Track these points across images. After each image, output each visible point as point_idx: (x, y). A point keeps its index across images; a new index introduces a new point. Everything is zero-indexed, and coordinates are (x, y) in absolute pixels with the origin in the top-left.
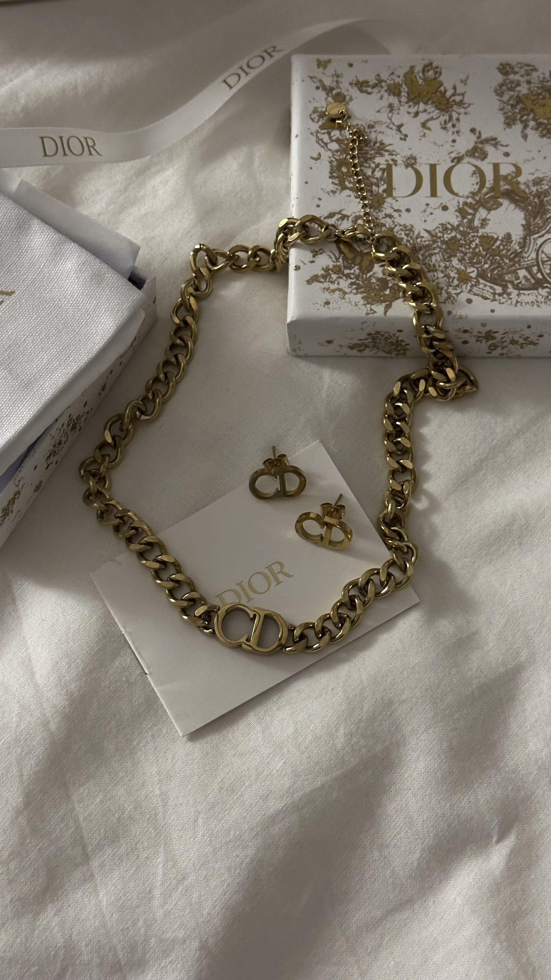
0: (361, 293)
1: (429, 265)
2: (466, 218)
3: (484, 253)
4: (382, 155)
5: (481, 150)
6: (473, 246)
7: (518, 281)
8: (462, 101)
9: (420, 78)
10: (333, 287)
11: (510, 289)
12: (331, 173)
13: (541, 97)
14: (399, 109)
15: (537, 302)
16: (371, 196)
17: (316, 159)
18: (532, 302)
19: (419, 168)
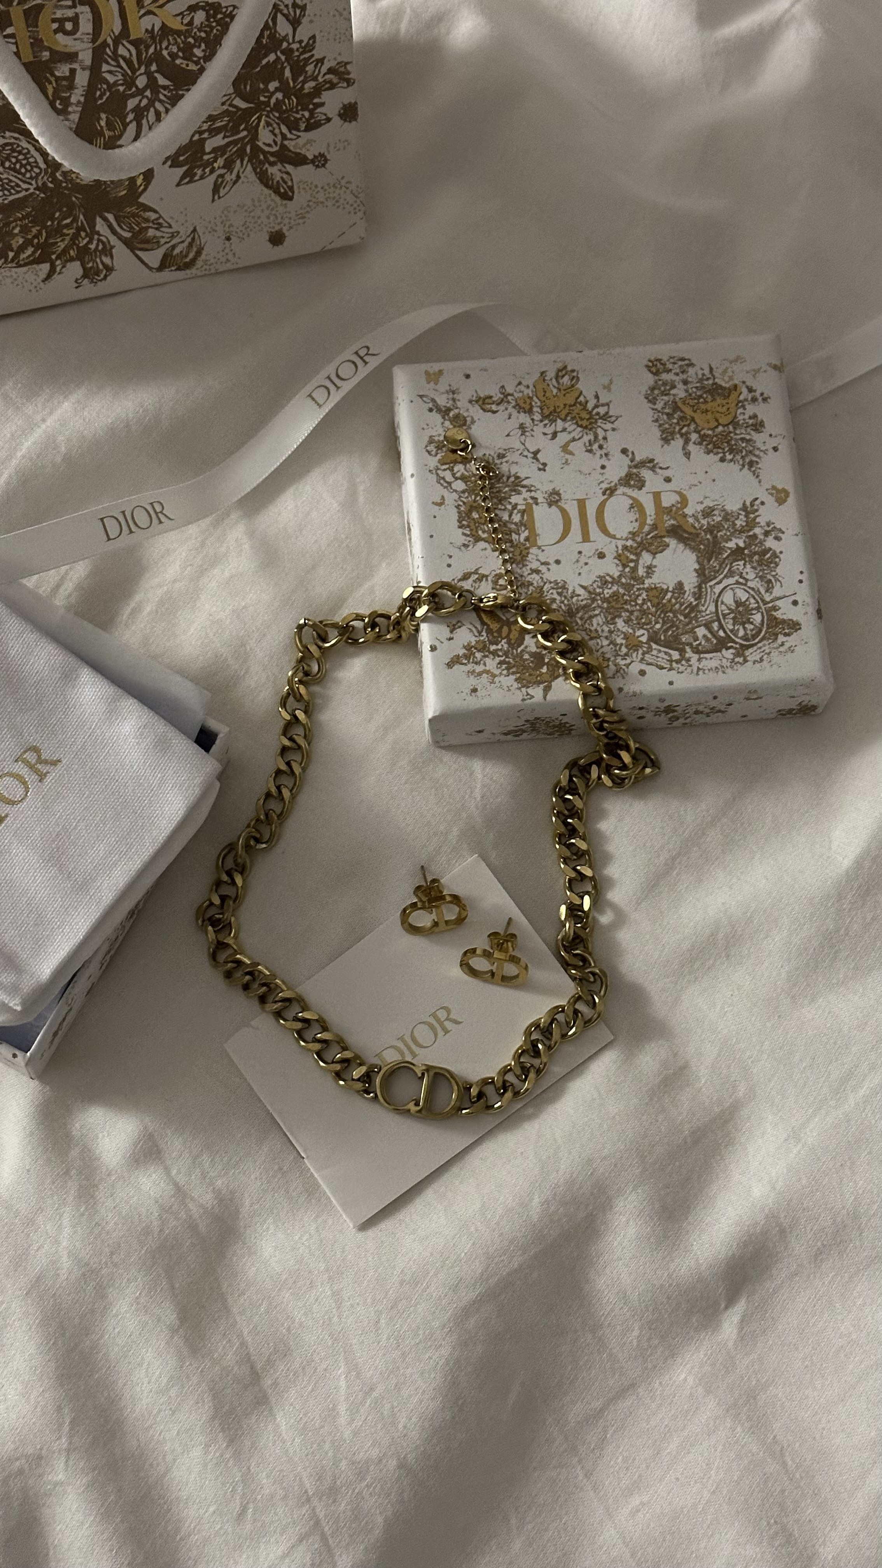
0: (513, 673)
1: (590, 630)
2: (628, 566)
3: (654, 610)
4: (519, 493)
5: (637, 475)
6: (640, 601)
7: (697, 643)
8: (607, 413)
9: (555, 387)
10: (479, 669)
11: (689, 653)
12: (459, 521)
13: (701, 400)
14: (532, 430)
15: (722, 667)
16: (511, 547)
17: (440, 504)
18: (716, 668)
19: (566, 507)
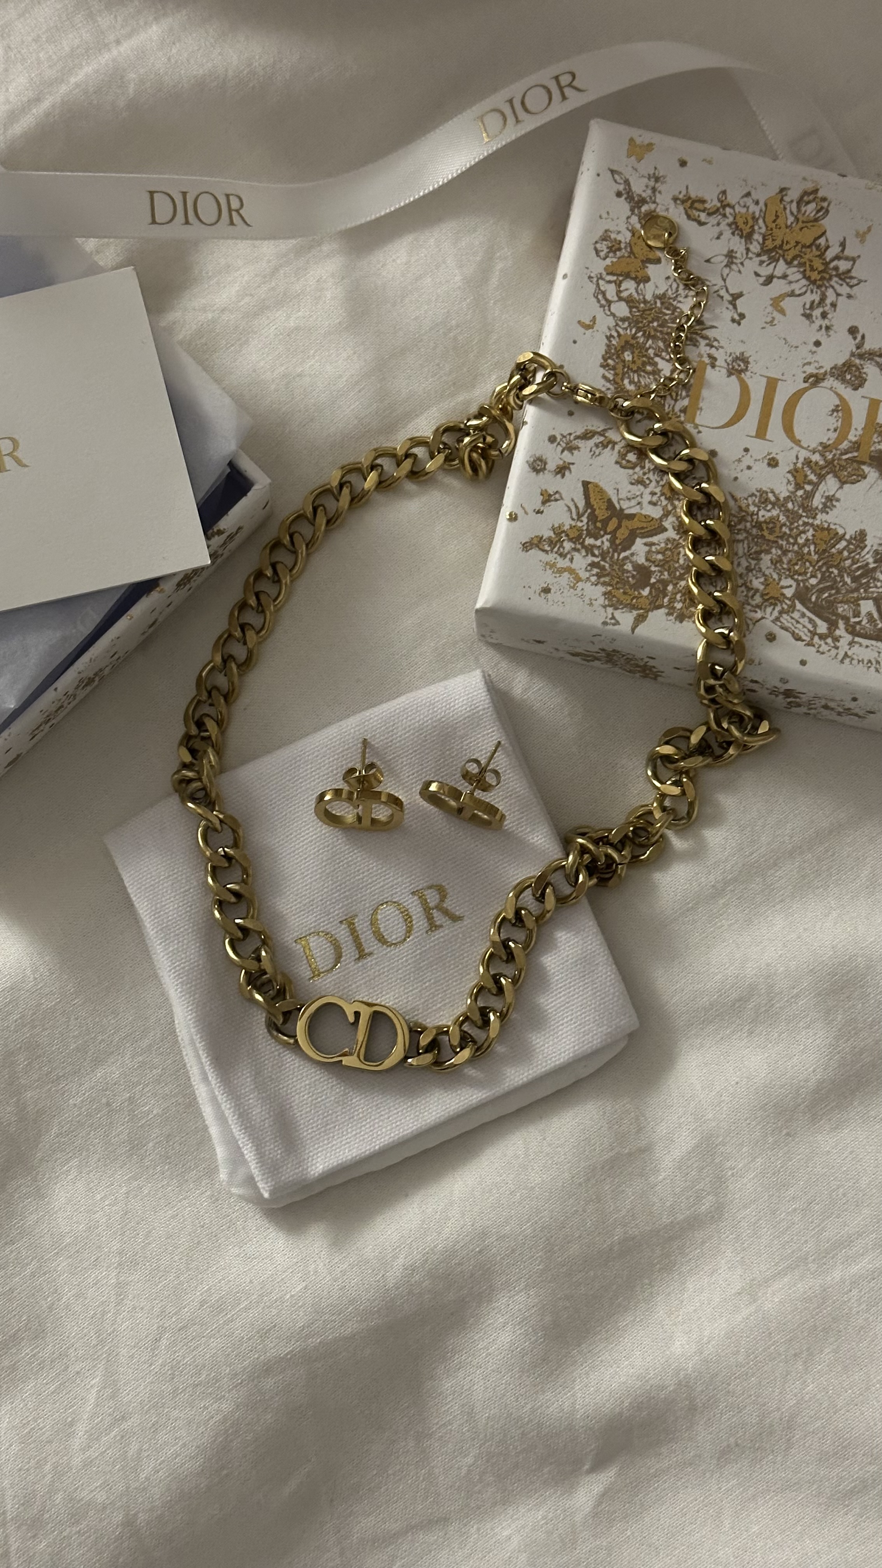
0: (604, 584)
2: (803, 488)
3: (816, 557)
4: (695, 344)
5: (858, 369)
6: (801, 541)
7: (857, 620)
8: (849, 271)
9: (792, 213)
10: (562, 563)
11: (841, 631)
12: (605, 359)
14: (742, 264)
17: (587, 327)
18: (870, 661)
19: (750, 383)
